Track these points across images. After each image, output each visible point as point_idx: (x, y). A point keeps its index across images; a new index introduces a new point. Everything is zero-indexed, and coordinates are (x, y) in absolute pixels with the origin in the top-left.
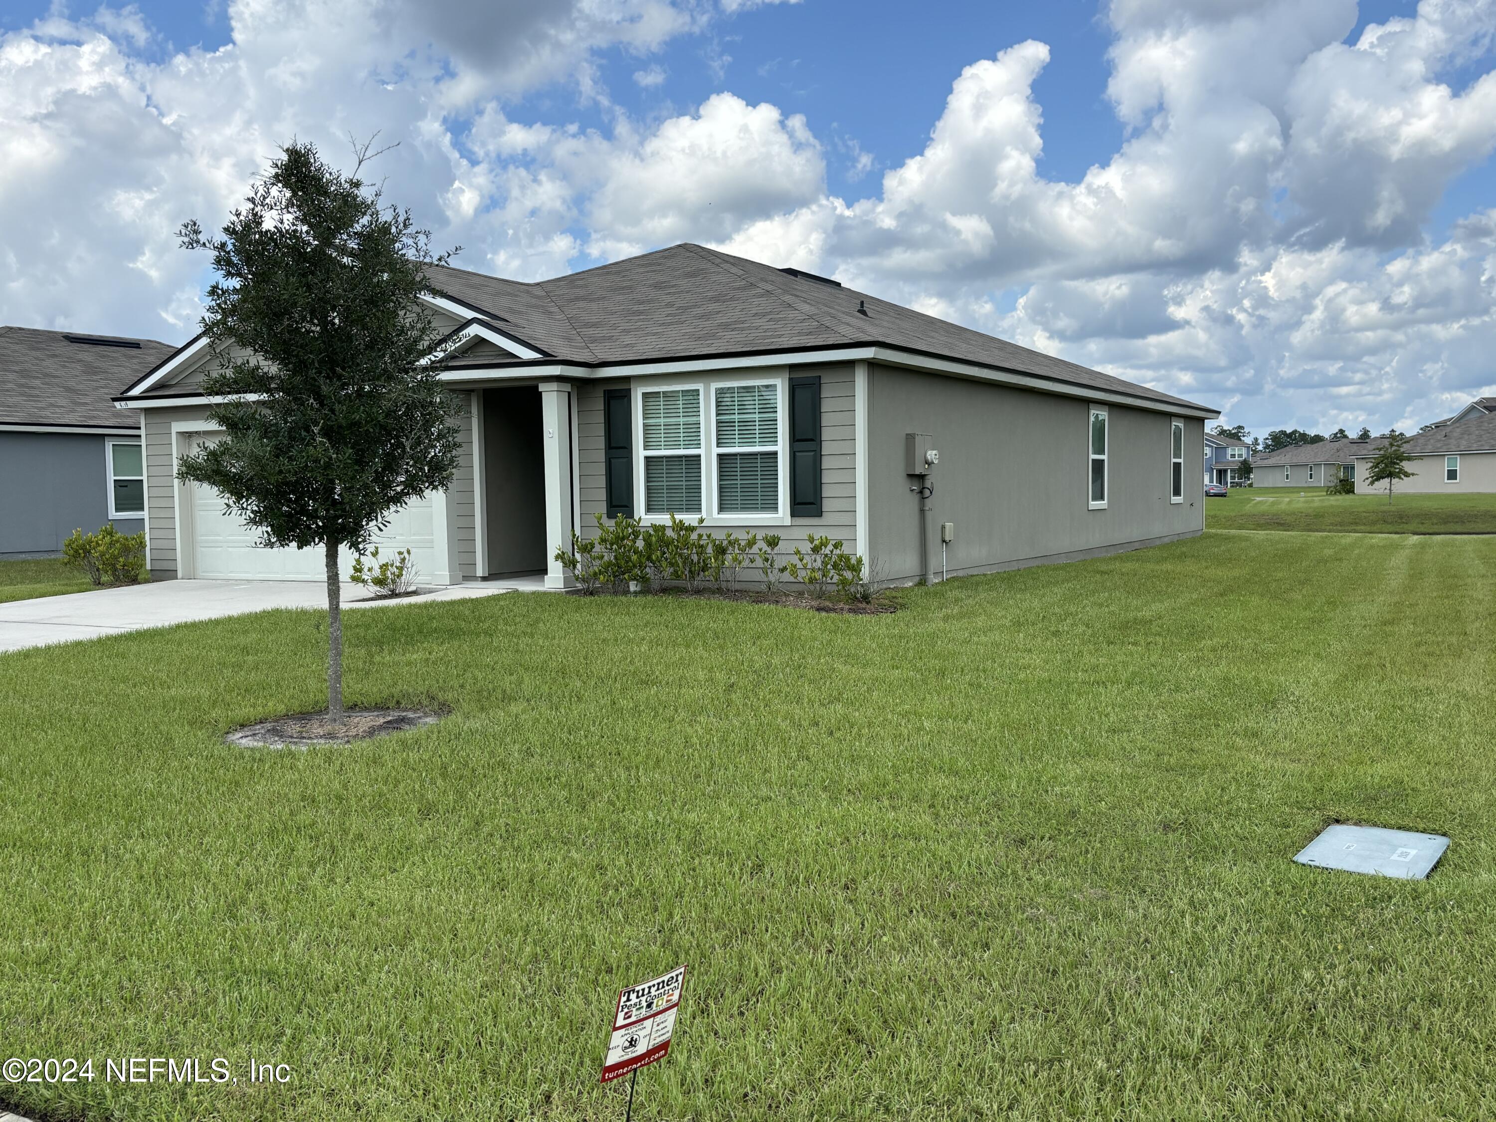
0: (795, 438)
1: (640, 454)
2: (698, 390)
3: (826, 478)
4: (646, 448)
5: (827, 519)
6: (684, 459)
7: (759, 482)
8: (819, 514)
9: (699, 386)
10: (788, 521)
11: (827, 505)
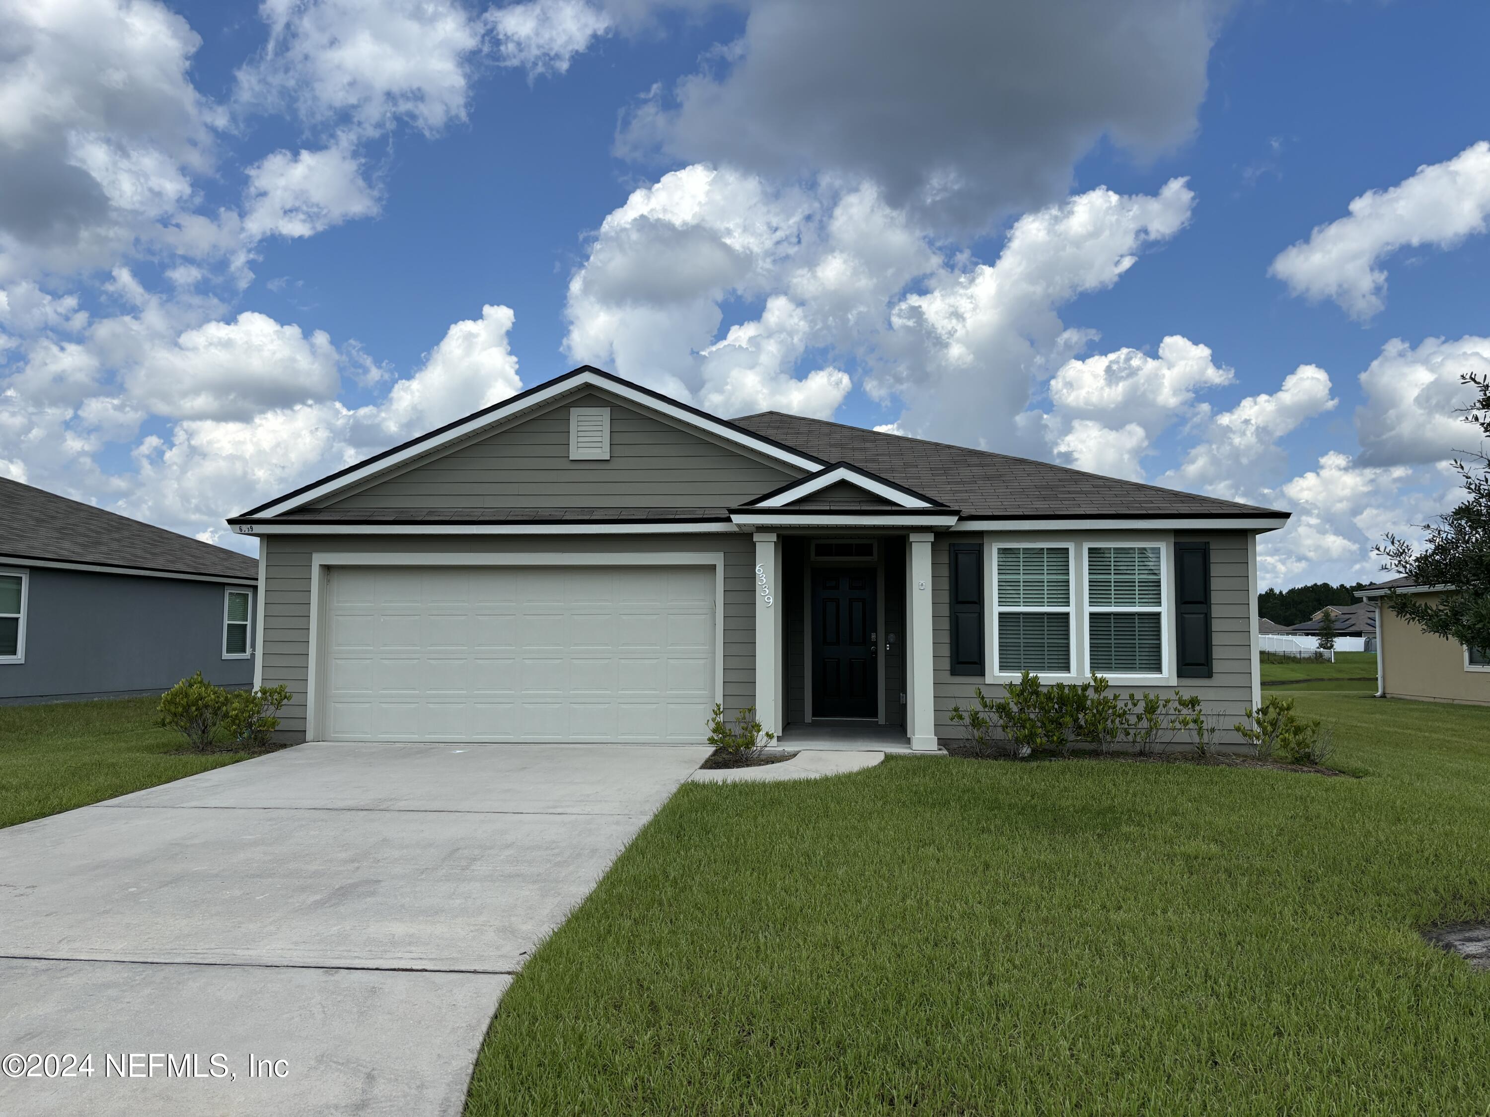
0: (1183, 600)
1: (993, 609)
2: (1068, 549)
3: (1216, 639)
4: (1000, 603)
5: (1217, 680)
6: (1046, 616)
7: (1137, 642)
8: (1209, 675)
9: (1071, 546)
10: (1174, 682)
11: (1217, 666)
